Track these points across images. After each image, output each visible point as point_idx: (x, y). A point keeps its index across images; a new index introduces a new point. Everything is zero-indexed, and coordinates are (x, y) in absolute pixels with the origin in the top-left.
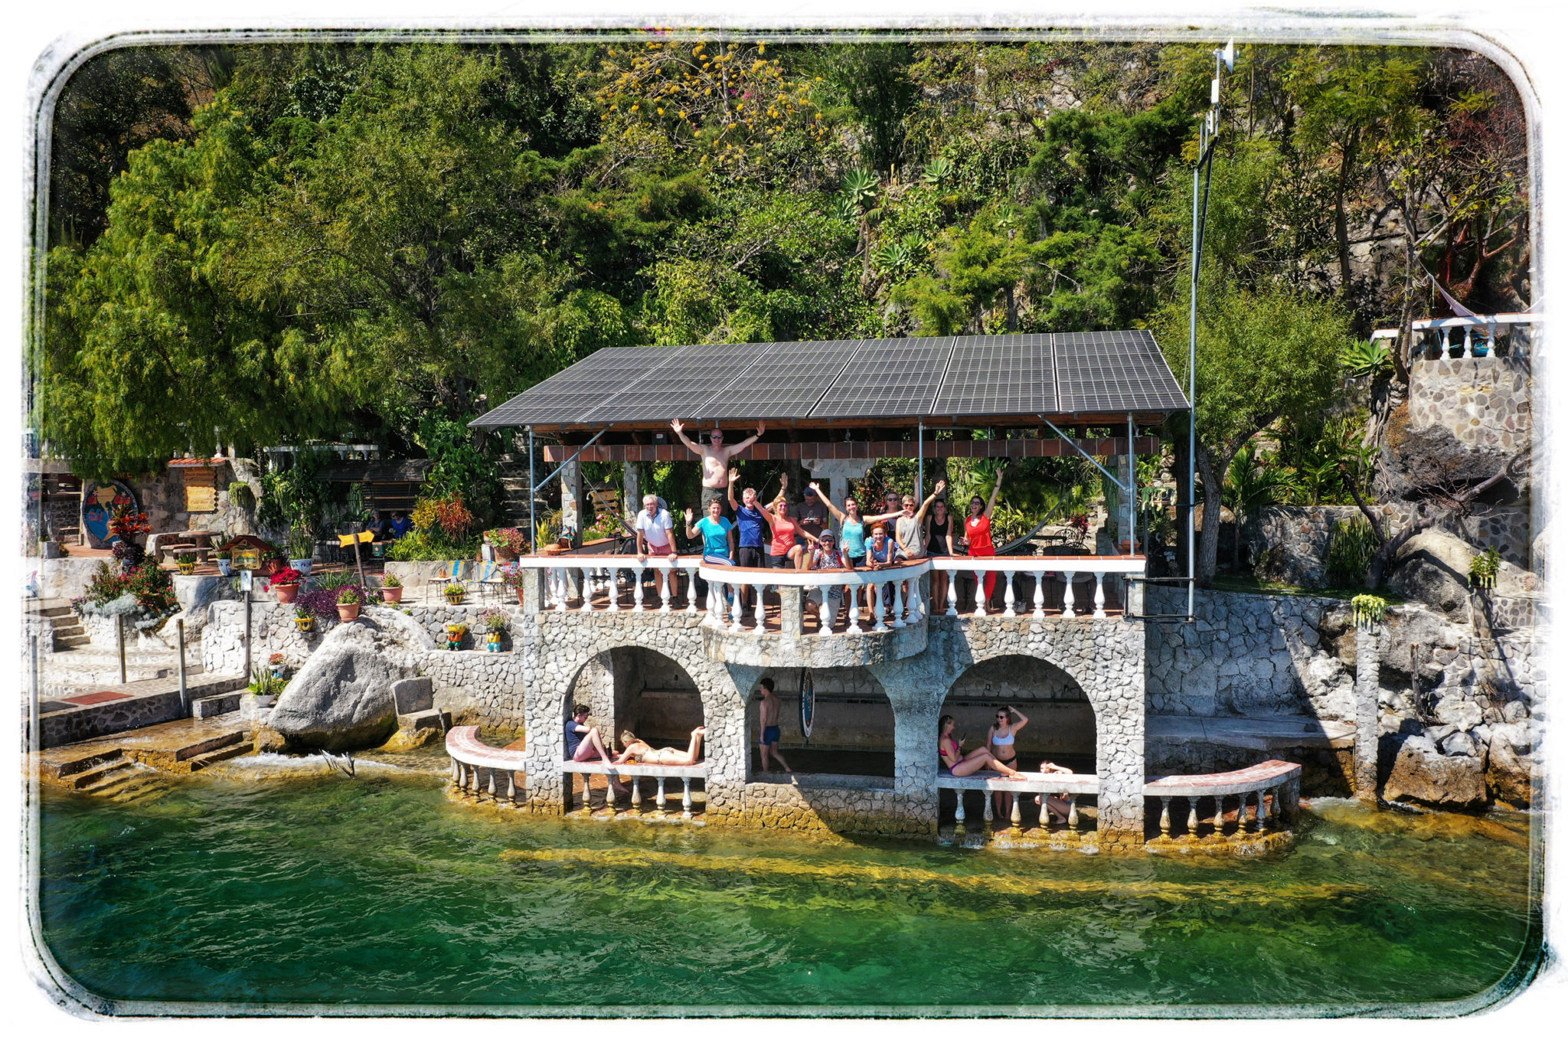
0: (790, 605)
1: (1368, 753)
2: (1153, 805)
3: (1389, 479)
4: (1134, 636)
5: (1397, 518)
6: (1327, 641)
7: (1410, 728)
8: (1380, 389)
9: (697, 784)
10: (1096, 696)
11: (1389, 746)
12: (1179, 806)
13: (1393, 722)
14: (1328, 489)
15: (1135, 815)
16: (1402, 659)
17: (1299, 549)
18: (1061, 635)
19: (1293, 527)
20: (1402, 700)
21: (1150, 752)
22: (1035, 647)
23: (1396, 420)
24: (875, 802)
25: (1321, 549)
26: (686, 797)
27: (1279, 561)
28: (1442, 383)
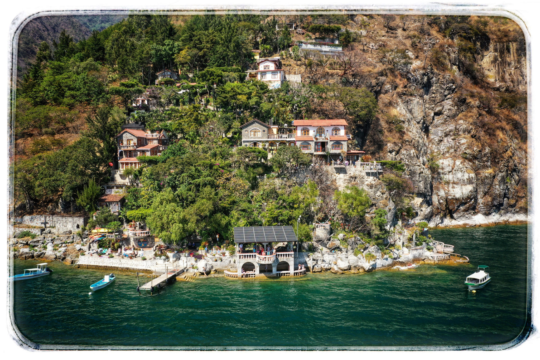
0: (267, 258)
1: (312, 267)
2: (294, 273)
3: (314, 239)
4: (293, 259)
5: (315, 244)
6: (308, 256)
7: (315, 265)
8: (313, 230)
9: (254, 274)
10: (290, 264)
11: (313, 266)
12: (297, 273)
13: (314, 264)
14: (308, 240)
15: (293, 274)
16: (315, 258)
17: (306, 246)
18: (287, 259)
19: (305, 244)
20: (315, 262)
21: (294, 268)
22: (285, 260)
23: (315, 233)
24: (271, 275)
25: (308, 246)
26: (253, 276)
27: (304, 248)
28: (319, 231)
